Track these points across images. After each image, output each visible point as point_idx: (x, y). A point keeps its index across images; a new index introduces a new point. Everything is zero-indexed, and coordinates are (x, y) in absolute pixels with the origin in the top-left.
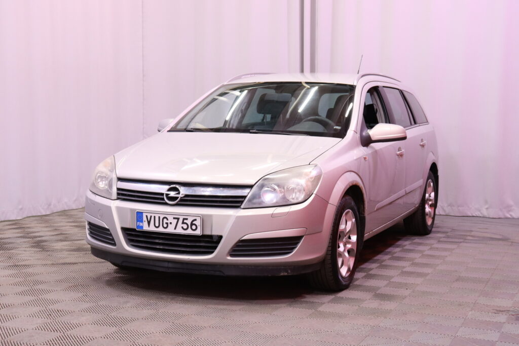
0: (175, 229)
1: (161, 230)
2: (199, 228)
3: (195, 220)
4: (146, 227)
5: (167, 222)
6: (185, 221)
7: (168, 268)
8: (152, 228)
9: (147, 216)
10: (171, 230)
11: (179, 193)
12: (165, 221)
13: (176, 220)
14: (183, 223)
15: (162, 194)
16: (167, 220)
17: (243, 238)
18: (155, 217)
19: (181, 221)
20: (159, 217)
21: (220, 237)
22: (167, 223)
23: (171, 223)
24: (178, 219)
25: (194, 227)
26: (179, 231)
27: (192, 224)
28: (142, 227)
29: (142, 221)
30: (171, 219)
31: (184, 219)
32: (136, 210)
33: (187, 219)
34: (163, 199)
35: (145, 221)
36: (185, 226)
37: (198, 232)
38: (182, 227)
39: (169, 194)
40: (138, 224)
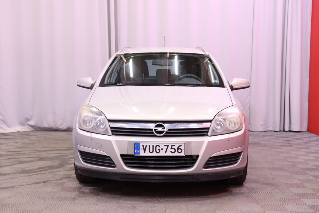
0: (166, 152)
1: (154, 154)
2: (183, 151)
3: (181, 146)
4: (142, 153)
5: (159, 148)
6: (173, 147)
7: (159, 180)
8: (147, 153)
9: (143, 145)
10: (162, 153)
11: (164, 128)
12: (158, 148)
13: (166, 147)
14: (172, 148)
15: (152, 130)
16: (159, 147)
17: (213, 156)
18: (149, 146)
19: (170, 147)
20: (153, 146)
21: (198, 156)
22: (159, 150)
24: (168, 146)
25: (180, 151)
26: (169, 154)
27: (178, 149)
28: (139, 153)
29: (139, 149)
30: (162, 146)
31: (172, 146)
32: (134, 142)
33: (174, 146)
34: (153, 133)
35: (141, 149)
36: (173, 151)
37: (183, 154)
38: (171, 151)
40: (135, 151)
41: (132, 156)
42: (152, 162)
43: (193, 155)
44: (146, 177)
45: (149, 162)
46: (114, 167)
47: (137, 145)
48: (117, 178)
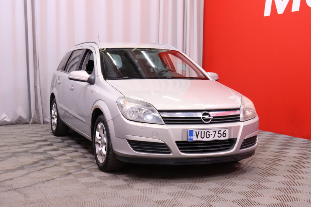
0: (214, 137)
1: (205, 139)
2: (227, 135)
3: (225, 131)
4: (195, 139)
5: (209, 134)
6: (220, 132)
9: (196, 132)
10: (211, 138)
11: (210, 116)
12: (208, 133)
13: (215, 132)
14: (219, 133)
16: (209, 132)
18: (201, 132)
20: (204, 132)
22: (209, 135)
23: (211, 134)
24: (216, 131)
25: (224, 135)
26: (216, 138)
27: (223, 133)
28: (192, 139)
29: (192, 136)
30: (211, 132)
31: (219, 131)
33: (220, 131)
34: (201, 121)
35: (194, 135)
36: (219, 135)
37: (227, 138)
38: (218, 136)
39: (204, 117)
40: (190, 138)
41: (187, 142)
42: (202, 146)
43: (234, 139)
44: (197, 160)
45: (199, 146)
46: (170, 153)
47: (191, 132)
48: (172, 163)
